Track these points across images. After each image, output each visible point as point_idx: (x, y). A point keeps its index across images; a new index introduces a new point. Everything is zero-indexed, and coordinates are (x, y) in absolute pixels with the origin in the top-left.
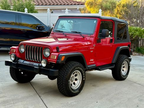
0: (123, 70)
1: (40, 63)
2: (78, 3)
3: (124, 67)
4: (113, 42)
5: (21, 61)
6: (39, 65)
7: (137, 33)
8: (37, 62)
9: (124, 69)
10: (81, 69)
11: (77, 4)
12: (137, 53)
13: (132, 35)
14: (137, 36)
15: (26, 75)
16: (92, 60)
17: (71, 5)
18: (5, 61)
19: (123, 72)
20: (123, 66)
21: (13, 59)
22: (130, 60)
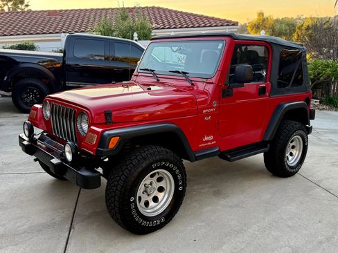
0: (291, 154)
3: (293, 147)
4: (267, 94)
7: (328, 71)
9: (294, 152)
10: (171, 166)
11: (227, 24)
12: (327, 105)
13: (319, 74)
14: (328, 76)
16: (211, 138)
17: (216, 26)
19: (290, 158)
20: (292, 145)
21: (27, 133)
22: (309, 130)
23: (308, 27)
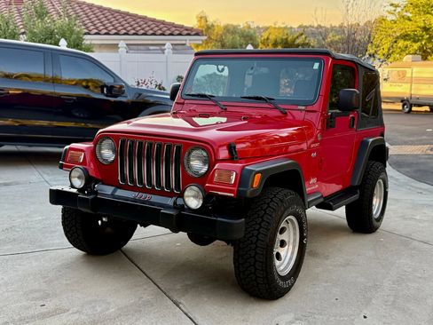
1: (181, 196)
2: (187, 30)
4: (355, 127)
5: (107, 190)
6: (175, 203)
8: (170, 195)
10: (300, 211)
11: (186, 32)
15: (109, 230)
16: (314, 180)
17: (171, 34)
18: (51, 191)
21: (79, 183)
23: (276, 41)
